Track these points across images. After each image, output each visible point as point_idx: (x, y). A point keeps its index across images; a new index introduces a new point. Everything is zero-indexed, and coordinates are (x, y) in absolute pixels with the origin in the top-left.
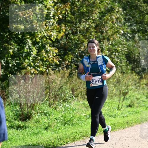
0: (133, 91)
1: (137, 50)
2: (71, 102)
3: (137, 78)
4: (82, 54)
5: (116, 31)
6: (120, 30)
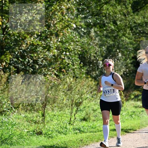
0: (88, 101)
1: (93, 49)
2: (9, 115)
3: (94, 83)
4: (23, 54)
5: (67, 24)
6: (71, 23)
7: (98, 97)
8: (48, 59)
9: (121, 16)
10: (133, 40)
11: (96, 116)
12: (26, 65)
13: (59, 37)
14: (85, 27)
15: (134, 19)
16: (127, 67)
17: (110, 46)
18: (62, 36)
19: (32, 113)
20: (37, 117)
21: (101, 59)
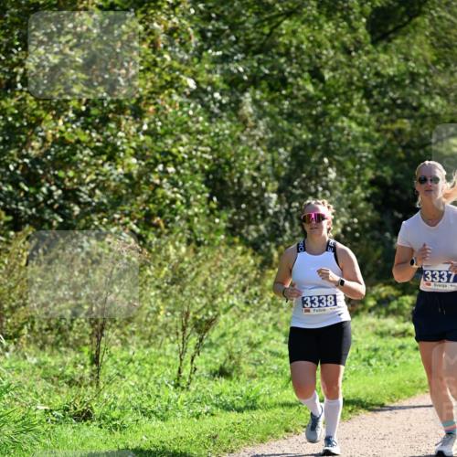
0: (234, 316)
1: (249, 156)
3: (252, 262)
4: (33, 170)
5: (169, 78)
6: (182, 76)
7: (264, 303)
8: (109, 186)
9: (335, 54)
10: (371, 127)
11: (259, 361)
12: (43, 205)
13: (144, 117)
14: (225, 86)
15: (376, 64)
16: (354, 210)
17: (302, 145)
18: (152, 117)
19: (60, 352)
20: (75, 366)
21: (273, 185)
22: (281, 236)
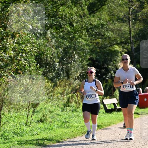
1: (49, 51)
3: (51, 85)
8: (4, 60)
9: (77, 18)
10: (89, 41)
11: (53, 117)
15: (90, 21)
16: (83, 68)
17: (67, 47)
18: (18, 38)
21: (57, 60)
22: (60, 77)
